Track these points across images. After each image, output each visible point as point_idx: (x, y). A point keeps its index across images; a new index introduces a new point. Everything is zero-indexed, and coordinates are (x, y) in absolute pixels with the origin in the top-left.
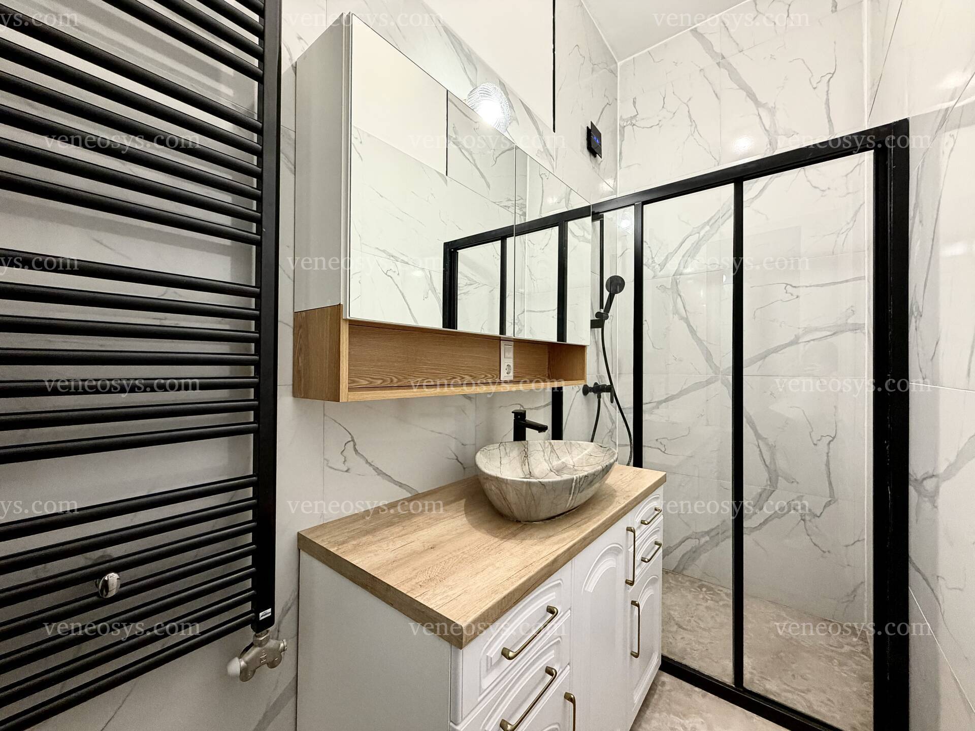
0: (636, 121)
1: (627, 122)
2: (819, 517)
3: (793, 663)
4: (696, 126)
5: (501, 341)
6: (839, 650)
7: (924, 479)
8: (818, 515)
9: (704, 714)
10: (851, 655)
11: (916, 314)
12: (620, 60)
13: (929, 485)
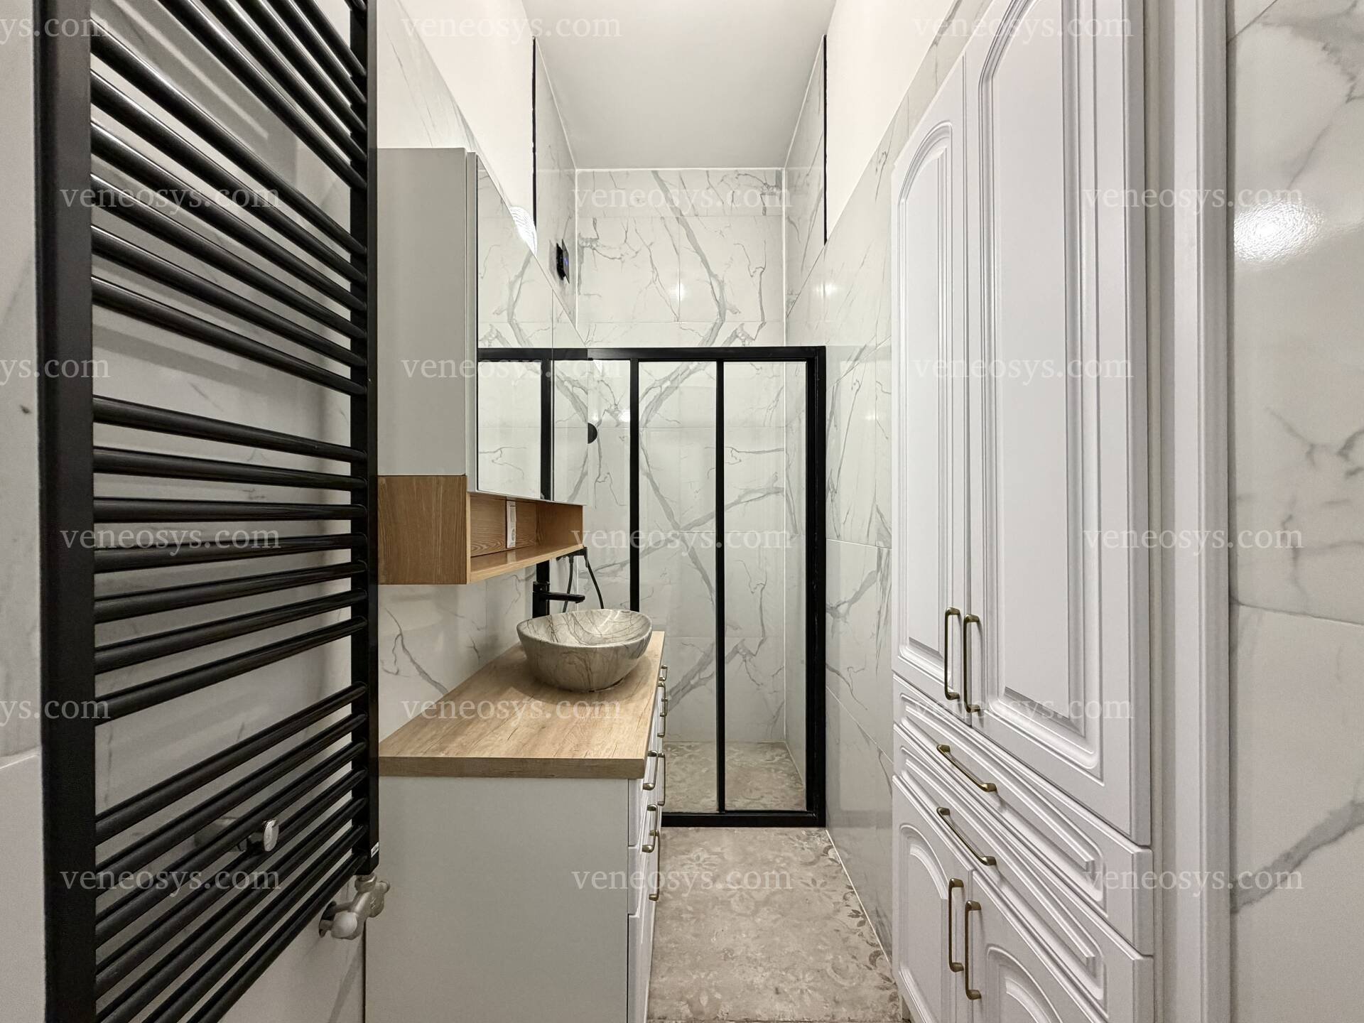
0: (597, 246)
1: (587, 242)
2: (754, 655)
3: (748, 782)
4: (657, 275)
5: (508, 502)
6: (774, 761)
7: (839, 606)
8: (754, 653)
9: (701, 843)
10: (779, 763)
11: (832, 490)
12: (578, 167)
13: (842, 609)
